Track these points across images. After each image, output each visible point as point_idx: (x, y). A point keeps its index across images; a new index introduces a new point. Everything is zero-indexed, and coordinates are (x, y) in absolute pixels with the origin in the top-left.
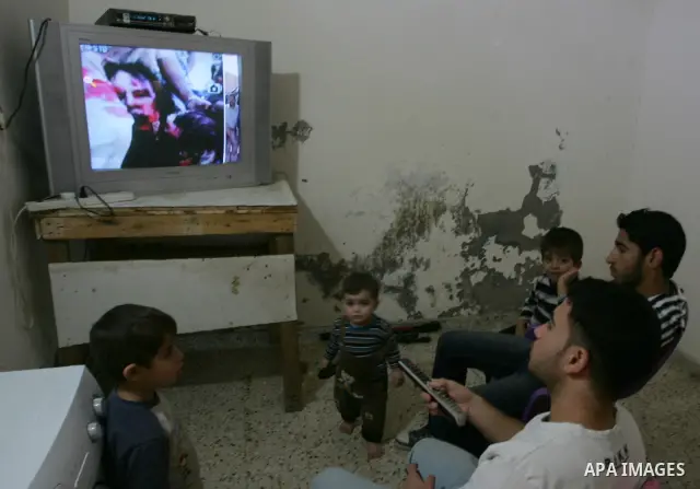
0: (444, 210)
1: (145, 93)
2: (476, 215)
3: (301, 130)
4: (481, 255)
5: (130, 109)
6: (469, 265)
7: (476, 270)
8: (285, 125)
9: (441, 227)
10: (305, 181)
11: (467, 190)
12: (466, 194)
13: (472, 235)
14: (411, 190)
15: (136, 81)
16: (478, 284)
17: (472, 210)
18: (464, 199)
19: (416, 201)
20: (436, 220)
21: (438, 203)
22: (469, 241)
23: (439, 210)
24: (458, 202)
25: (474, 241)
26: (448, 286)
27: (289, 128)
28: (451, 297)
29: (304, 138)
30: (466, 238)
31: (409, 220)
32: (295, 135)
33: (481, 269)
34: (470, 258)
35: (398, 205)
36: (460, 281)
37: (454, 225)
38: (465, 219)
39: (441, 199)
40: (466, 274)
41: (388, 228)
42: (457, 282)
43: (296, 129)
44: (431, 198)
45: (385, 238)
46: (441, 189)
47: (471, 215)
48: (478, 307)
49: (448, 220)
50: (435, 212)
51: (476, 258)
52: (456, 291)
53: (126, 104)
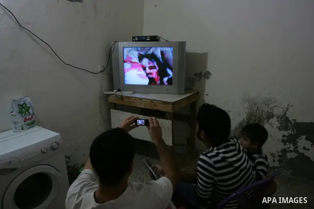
0: (273, 116)
1: (154, 67)
2: (293, 122)
3: (207, 75)
4: (295, 144)
5: (147, 75)
6: (286, 147)
7: (290, 151)
8: (201, 73)
9: (271, 124)
10: (207, 95)
11: (288, 108)
12: (287, 110)
13: (290, 132)
14: (255, 104)
15: (150, 62)
16: (291, 159)
17: (291, 119)
18: (286, 113)
19: (257, 110)
20: (268, 121)
21: (270, 113)
22: (287, 135)
23: (270, 116)
24: (282, 114)
25: (290, 135)
26: (273, 155)
27: (203, 74)
28: (274, 161)
29: (208, 78)
30: (286, 133)
31: (253, 118)
32: (204, 76)
33: (294, 151)
34: (287, 143)
35: (247, 111)
36: (280, 154)
37: (279, 125)
38: (285, 123)
39: (271, 111)
40: (284, 151)
41: (242, 120)
42: (278, 154)
43: (205, 74)
44: (266, 109)
45: (240, 124)
46: (271, 106)
47: (290, 122)
48: (291, 171)
49: (275, 121)
50: (267, 116)
51: (292, 145)
52: (277, 159)
53: (146, 72)
